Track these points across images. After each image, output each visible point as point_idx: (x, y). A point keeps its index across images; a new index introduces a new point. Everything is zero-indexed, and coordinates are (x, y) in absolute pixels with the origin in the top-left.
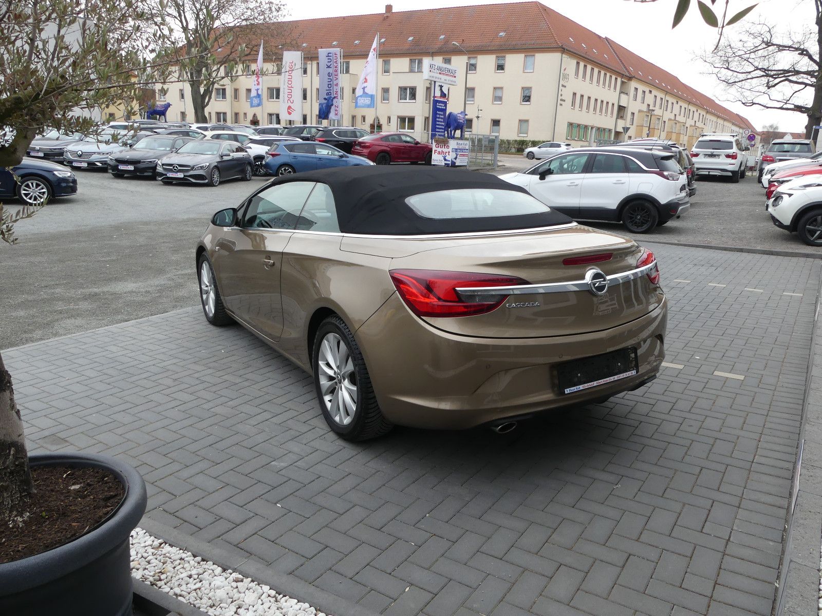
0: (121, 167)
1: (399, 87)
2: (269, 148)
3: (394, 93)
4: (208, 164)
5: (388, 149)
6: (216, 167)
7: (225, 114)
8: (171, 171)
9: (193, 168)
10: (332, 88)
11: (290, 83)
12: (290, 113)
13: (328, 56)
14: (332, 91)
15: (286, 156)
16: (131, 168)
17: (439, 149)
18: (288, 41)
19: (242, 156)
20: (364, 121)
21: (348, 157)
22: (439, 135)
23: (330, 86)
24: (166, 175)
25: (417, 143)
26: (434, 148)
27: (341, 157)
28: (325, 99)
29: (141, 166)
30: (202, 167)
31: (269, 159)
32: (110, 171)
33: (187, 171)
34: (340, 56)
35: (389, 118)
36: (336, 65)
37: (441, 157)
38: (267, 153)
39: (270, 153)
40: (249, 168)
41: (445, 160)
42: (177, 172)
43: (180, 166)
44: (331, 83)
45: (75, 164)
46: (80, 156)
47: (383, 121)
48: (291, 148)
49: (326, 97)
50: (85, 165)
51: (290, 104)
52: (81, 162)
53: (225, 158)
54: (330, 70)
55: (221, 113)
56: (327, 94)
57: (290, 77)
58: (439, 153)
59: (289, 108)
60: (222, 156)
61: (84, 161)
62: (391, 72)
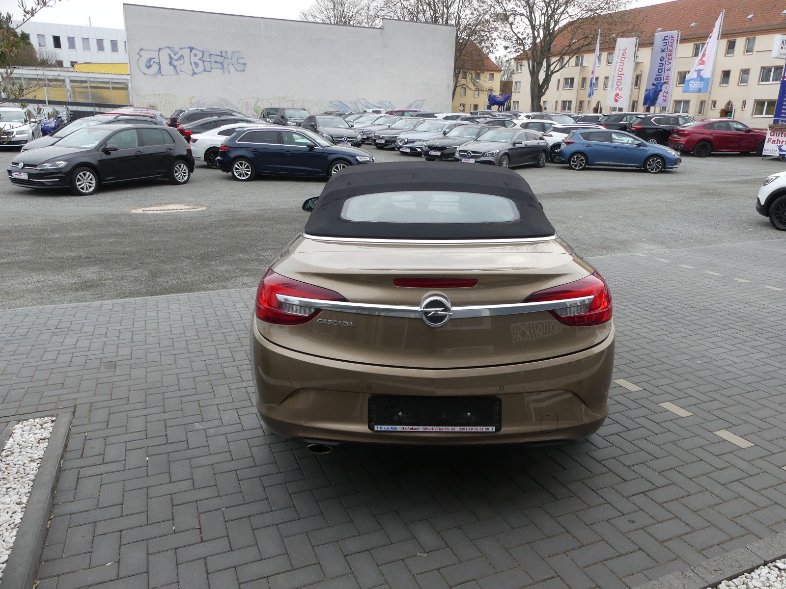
0: (432, 153)
1: (762, 68)
2: (566, 135)
3: (755, 75)
4: (498, 151)
5: (711, 137)
6: (506, 154)
7: (570, 102)
8: (465, 156)
9: (483, 155)
10: (662, 73)
11: (621, 70)
12: (616, 101)
13: (665, 40)
14: (662, 77)
15: (580, 144)
16: (438, 153)
17: (775, 138)
18: (630, 27)
19: (536, 144)
20: (714, 106)
21: (646, 146)
22: (782, 121)
23: (660, 71)
24: (461, 160)
25: (749, 131)
26: (768, 136)
27: (639, 145)
28: (653, 85)
29: (447, 152)
30: (492, 154)
31: (564, 146)
32: (423, 156)
33: (479, 157)
34: (677, 40)
35: (744, 102)
36: (671, 48)
37: (775, 147)
38: (563, 140)
39: (565, 141)
40: (544, 156)
41: (780, 150)
42: (469, 158)
43: (473, 152)
44: (663, 67)
45: (402, 150)
46: (406, 143)
47: (737, 106)
48: (586, 136)
49: (655, 82)
50: (408, 150)
51: (618, 91)
52: (406, 148)
53: (518, 146)
54: (664, 54)
55: (566, 101)
56: (657, 79)
57: (622, 64)
58: (774, 142)
59: (617, 95)
60: (514, 144)
61: (409, 147)
62: (754, 51)
